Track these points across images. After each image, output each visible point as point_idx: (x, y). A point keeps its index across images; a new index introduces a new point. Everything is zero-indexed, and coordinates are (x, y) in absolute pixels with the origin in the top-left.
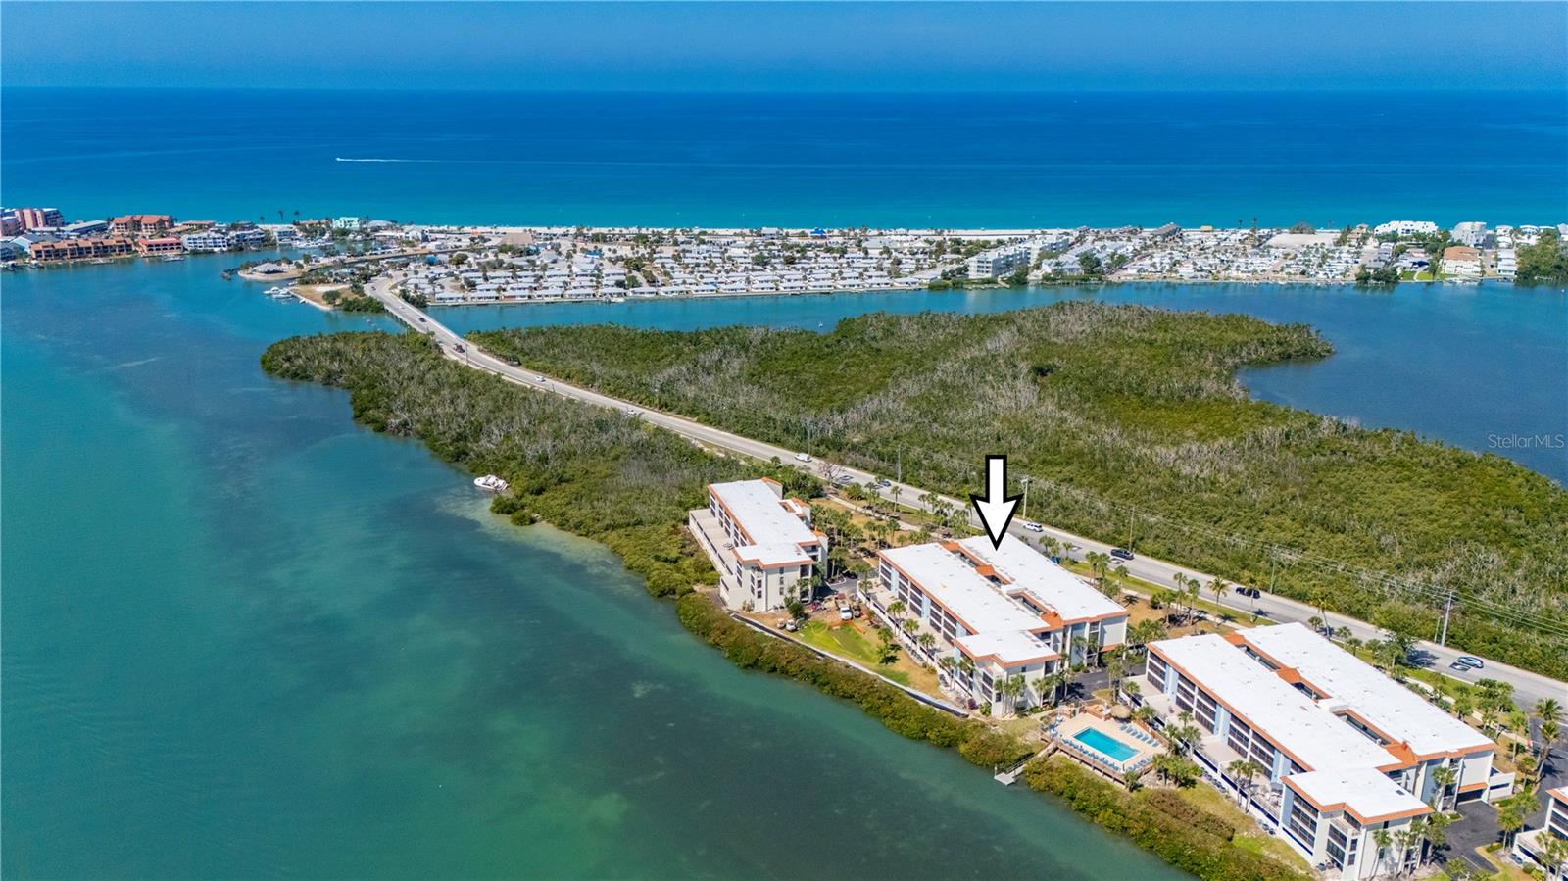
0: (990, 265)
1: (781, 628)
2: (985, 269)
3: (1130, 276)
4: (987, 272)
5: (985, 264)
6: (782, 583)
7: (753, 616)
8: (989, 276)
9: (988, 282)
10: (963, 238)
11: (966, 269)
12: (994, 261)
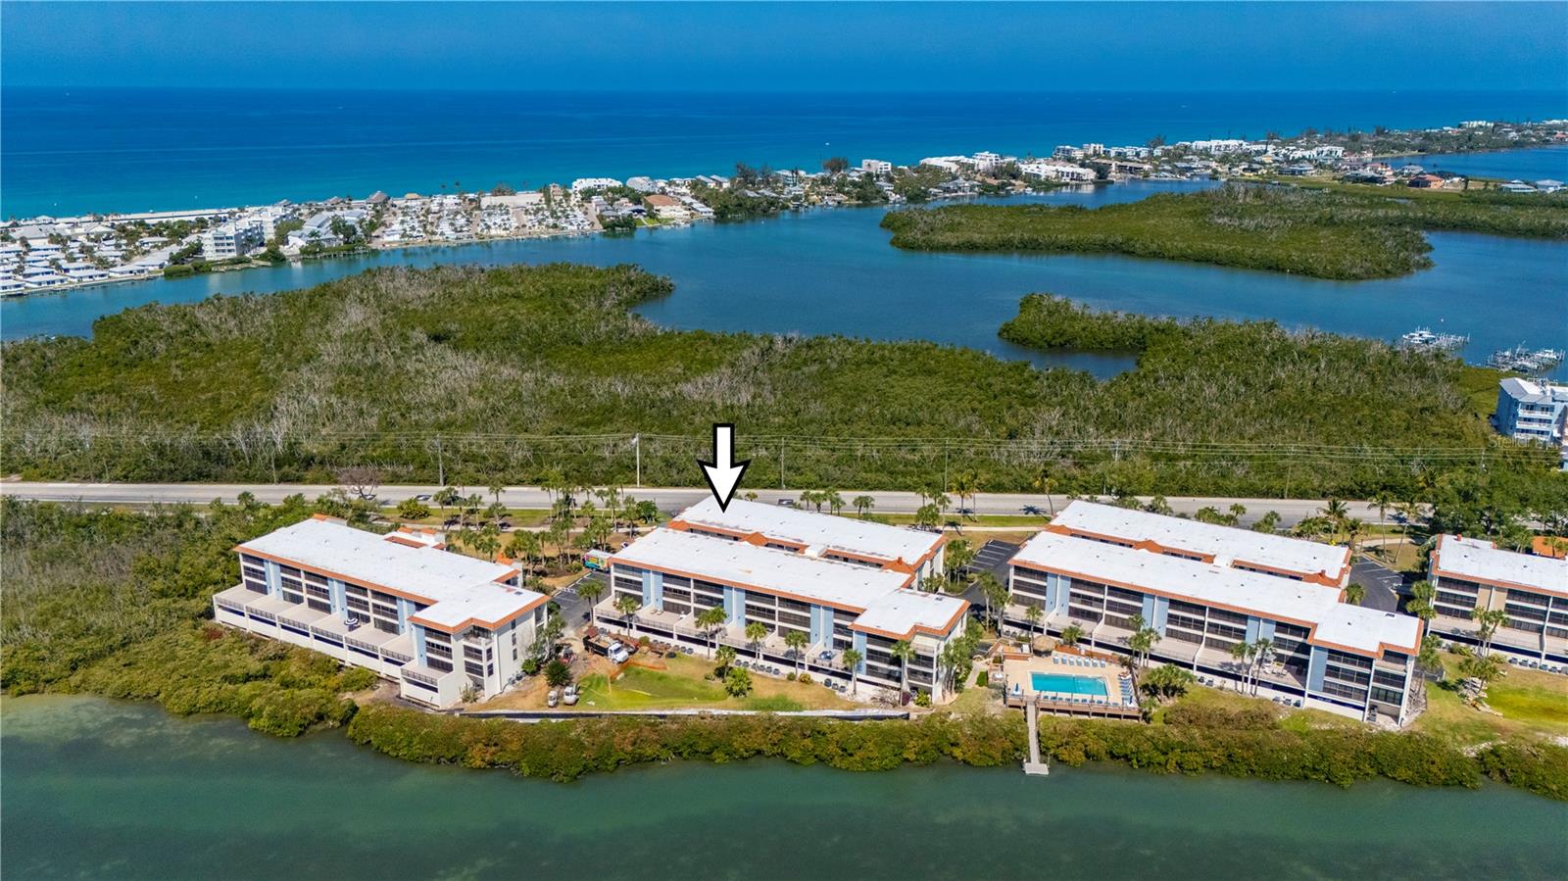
0: (233, 241)
1: (556, 705)
2: (226, 248)
3: (394, 242)
4: (230, 251)
5: (225, 241)
6: (514, 642)
7: (486, 706)
8: (234, 255)
9: (234, 262)
10: (147, 221)
11: (198, 249)
12: (237, 237)
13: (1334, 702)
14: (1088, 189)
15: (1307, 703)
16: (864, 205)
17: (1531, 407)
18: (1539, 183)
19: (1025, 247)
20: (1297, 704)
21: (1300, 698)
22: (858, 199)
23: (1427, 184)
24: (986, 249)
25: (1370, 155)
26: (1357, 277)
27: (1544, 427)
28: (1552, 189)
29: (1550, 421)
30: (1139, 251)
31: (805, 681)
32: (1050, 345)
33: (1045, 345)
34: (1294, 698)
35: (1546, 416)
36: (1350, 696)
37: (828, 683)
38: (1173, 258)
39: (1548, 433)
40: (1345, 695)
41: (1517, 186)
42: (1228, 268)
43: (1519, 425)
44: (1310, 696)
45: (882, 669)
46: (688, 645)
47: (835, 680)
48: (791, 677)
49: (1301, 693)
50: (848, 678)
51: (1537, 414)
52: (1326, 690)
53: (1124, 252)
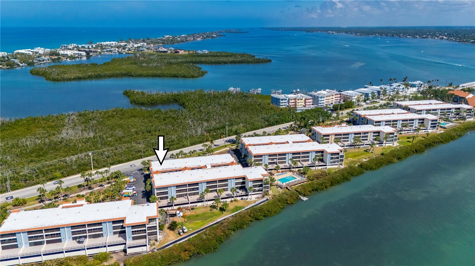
13: (331, 165)
14: (84, 58)
15: (328, 167)
16: (11, 68)
17: (282, 100)
18: (203, 51)
19: (97, 77)
20: (326, 168)
21: (326, 167)
22: (8, 66)
23: (179, 52)
24: (85, 79)
25: (152, 45)
26: (197, 77)
27: (285, 104)
28: (206, 52)
29: (286, 102)
30: (134, 75)
31: (235, 201)
32: (152, 104)
33: (150, 104)
34: (325, 167)
35: (285, 101)
36: (335, 163)
37: (242, 199)
38: (145, 76)
39: (286, 105)
40: (334, 163)
41: (199, 52)
42: (162, 77)
43: (281, 104)
44: (328, 165)
45: (257, 189)
46: (195, 204)
47: (244, 197)
48: (231, 201)
49: (326, 165)
50: (248, 195)
51: (284, 101)
52: (331, 163)
53: (129, 76)
